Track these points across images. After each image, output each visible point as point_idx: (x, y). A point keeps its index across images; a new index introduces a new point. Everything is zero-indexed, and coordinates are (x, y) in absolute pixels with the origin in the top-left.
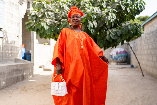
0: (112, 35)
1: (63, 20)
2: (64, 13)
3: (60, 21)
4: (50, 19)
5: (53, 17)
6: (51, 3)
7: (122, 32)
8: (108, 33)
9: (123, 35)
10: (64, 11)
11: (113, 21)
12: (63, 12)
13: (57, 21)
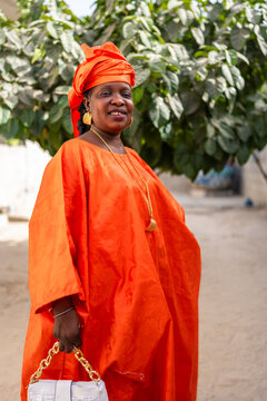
0: (224, 138)
1: (59, 90)
2: (65, 66)
3: (50, 91)
4: (16, 85)
5: (26, 76)
6: (18, 24)
7: (253, 128)
8: (211, 132)
9: (258, 138)
10: (63, 58)
11: (231, 95)
12: (60, 62)
13: (39, 92)
